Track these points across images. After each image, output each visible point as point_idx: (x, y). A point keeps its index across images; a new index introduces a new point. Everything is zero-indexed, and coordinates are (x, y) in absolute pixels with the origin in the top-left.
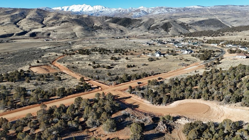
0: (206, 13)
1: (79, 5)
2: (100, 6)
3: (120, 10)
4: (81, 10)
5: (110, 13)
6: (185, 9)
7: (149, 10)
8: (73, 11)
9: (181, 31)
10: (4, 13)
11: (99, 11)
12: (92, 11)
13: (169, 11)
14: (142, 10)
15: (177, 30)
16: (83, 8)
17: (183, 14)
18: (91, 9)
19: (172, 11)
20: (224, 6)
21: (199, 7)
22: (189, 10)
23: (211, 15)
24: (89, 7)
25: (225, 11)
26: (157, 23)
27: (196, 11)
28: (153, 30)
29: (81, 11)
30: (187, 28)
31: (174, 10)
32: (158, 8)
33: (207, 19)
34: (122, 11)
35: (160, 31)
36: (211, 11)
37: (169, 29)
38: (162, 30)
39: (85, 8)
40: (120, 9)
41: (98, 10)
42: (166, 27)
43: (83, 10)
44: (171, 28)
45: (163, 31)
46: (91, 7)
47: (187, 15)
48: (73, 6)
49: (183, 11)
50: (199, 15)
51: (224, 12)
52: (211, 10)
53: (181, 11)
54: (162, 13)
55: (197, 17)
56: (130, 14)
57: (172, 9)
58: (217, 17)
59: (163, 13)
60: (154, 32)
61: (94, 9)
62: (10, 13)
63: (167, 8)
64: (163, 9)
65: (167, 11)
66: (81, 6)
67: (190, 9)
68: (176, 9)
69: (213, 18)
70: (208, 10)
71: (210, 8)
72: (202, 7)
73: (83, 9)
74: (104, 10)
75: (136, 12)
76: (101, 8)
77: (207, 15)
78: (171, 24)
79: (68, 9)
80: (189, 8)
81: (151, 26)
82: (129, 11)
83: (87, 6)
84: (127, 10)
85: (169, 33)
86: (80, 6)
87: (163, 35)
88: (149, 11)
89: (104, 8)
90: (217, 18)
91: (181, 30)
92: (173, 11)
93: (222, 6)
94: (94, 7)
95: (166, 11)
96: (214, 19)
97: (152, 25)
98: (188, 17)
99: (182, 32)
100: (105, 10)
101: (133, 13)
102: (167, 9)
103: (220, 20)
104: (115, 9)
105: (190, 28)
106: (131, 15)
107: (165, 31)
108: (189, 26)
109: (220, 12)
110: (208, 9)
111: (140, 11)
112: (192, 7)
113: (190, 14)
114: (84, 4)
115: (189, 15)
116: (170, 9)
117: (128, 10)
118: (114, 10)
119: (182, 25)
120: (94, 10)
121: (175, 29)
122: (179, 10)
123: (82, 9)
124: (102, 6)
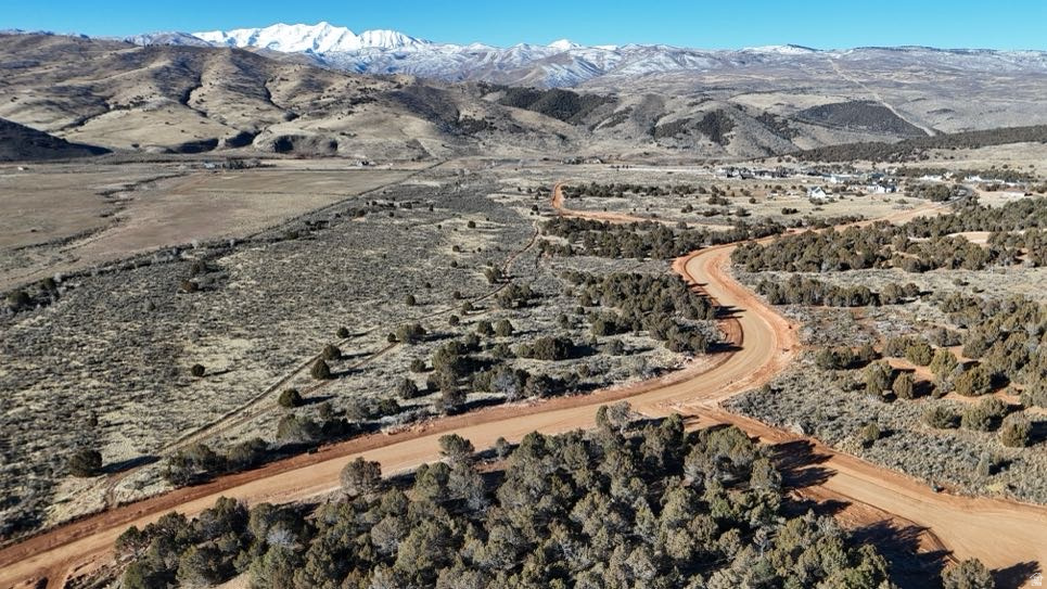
0: (831, 77)
1: (300, 26)
2: (389, 33)
3: (485, 54)
4: (311, 46)
5: (440, 65)
6: (745, 59)
7: (606, 57)
8: (275, 48)
9: (766, 143)
10: (114, 60)
11: (389, 54)
12: (358, 54)
13: (682, 63)
14: (577, 58)
15: (755, 140)
16: (320, 38)
17: (744, 77)
18: (351, 43)
19: (694, 62)
20: (892, 49)
21: (795, 51)
22: (760, 61)
23: (851, 85)
24: (342, 37)
25: (898, 70)
26: (678, 110)
27: (788, 66)
28: (671, 139)
29: (309, 51)
30: (783, 132)
31: (704, 62)
32: (640, 52)
33: (842, 100)
34: (493, 58)
35: (695, 142)
36: (847, 68)
37: (725, 135)
38: (703, 137)
39: (325, 39)
40: (477, 47)
41: (383, 50)
42: (714, 126)
43: (316, 46)
44: (733, 133)
45: (704, 140)
46: (351, 35)
47: (762, 83)
48: (275, 27)
49: (736, 64)
50: (807, 85)
51: (896, 74)
52: (846, 63)
53: (732, 66)
54: (657, 71)
55: (803, 91)
56: (534, 72)
57: (693, 54)
58: (876, 96)
59: (661, 73)
60: (676, 144)
61: (366, 45)
62: (137, 61)
63: (674, 53)
64: (661, 57)
65: (676, 62)
66: (309, 28)
67: (764, 60)
68: (709, 55)
69: (861, 97)
70: (835, 66)
71: (838, 56)
72: (810, 52)
73: (318, 42)
74: (409, 49)
75: (556, 63)
76: (395, 42)
77: (837, 85)
78: (732, 117)
79: (252, 40)
80: (762, 55)
81: (656, 121)
82: (519, 59)
83: (336, 32)
84: (510, 55)
85: (728, 148)
86: (304, 29)
87: (710, 155)
88: (606, 63)
89: (406, 40)
90: (877, 98)
91: (767, 139)
92: (701, 64)
93: (884, 49)
94: (366, 35)
95: (673, 65)
96: (866, 102)
97: (659, 117)
98: (770, 93)
99: (772, 146)
100: (413, 49)
101: (544, 67)
102: (676, 55)
103: (887, 105)
104: (457, 49)
105: (797, 133)
106: (536, 75)
107: (713, 143)
108: (792, 125)
109: (883, 76)
110: (834, 59)
111: (571, 61)
112: (768, 49)
113: (770, 79)
114: (323, 24)
115: (768, 84)
116: (686, 56)
117: (514, 54)
118: (452, 51)
119: (766, 120)
120: (368, 49)
121: (746, 134)
122: (721, 62)
123: (315, 43)
124: (398, 34)
